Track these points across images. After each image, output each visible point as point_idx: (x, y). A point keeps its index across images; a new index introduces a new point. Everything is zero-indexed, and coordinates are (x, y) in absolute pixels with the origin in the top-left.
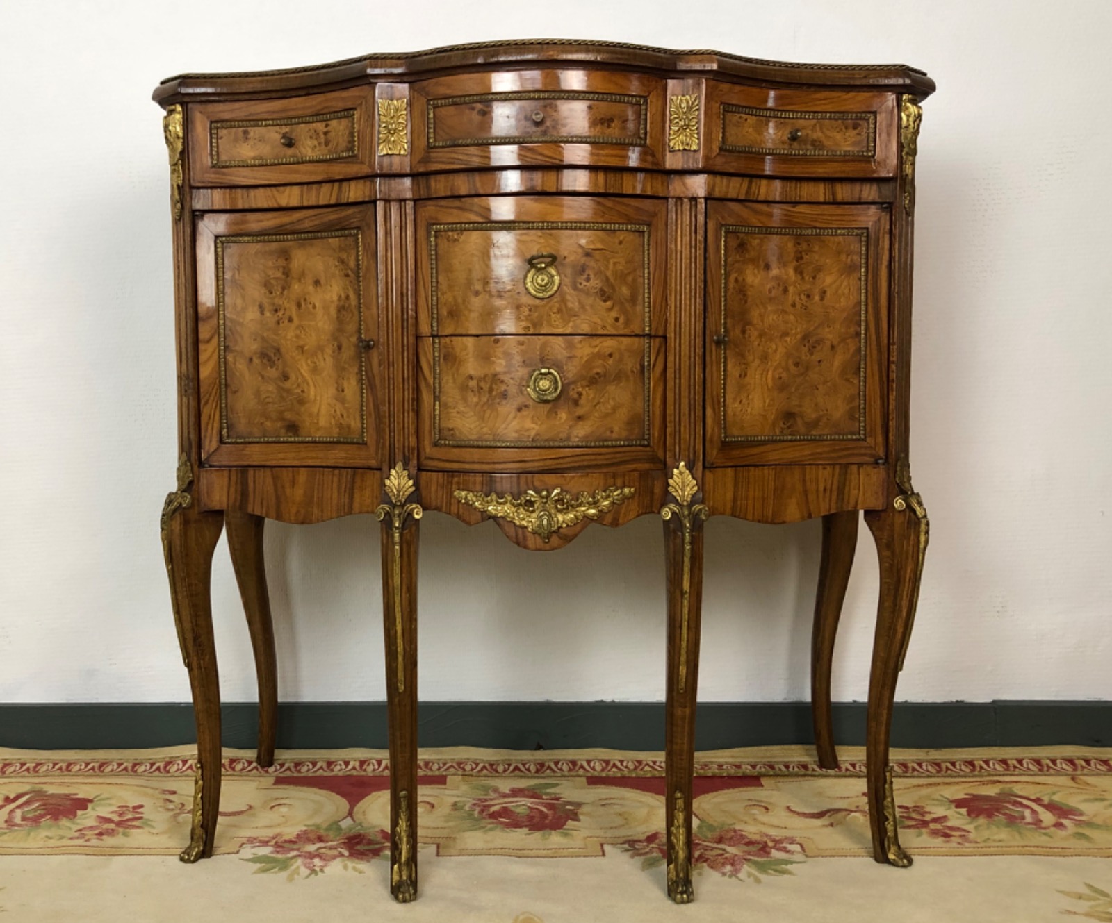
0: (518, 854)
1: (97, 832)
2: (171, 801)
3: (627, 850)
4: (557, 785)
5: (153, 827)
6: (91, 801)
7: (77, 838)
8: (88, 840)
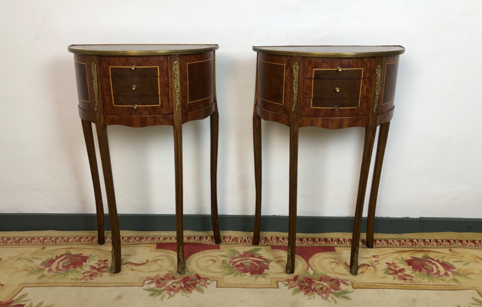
1: (90, 274)
3: (287, 285)
4: (260, 250)
7: (83, 279)
8: (86, 280)
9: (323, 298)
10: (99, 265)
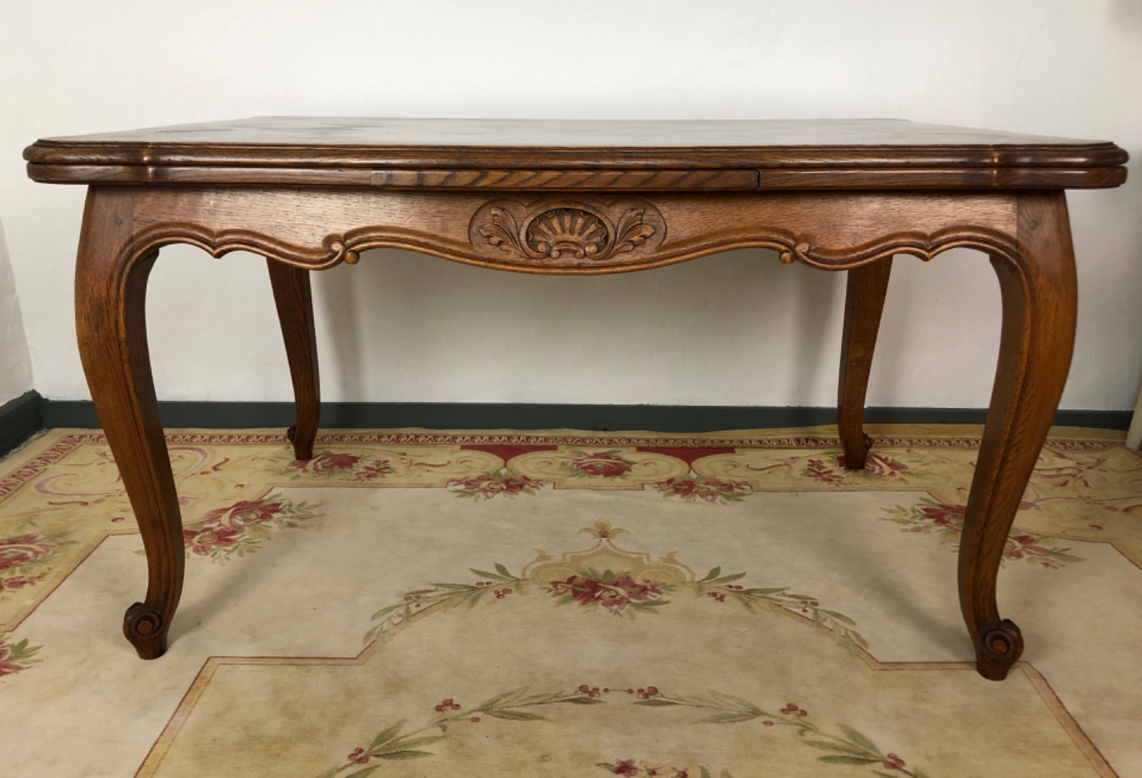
0: (597, 489)
1: (366, 475)
2: (404, 459)
3: (656, 488)
4: (619, 451)
5: (396, 473)
6: (359, 458)
7: (357, 480)
8: (363, 481)
9: (707, 500)
10: (377, 465)
